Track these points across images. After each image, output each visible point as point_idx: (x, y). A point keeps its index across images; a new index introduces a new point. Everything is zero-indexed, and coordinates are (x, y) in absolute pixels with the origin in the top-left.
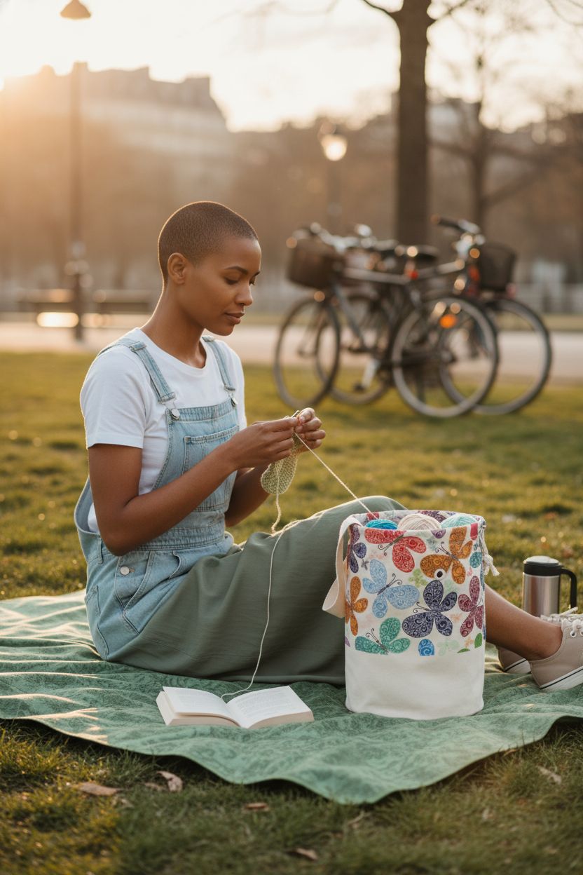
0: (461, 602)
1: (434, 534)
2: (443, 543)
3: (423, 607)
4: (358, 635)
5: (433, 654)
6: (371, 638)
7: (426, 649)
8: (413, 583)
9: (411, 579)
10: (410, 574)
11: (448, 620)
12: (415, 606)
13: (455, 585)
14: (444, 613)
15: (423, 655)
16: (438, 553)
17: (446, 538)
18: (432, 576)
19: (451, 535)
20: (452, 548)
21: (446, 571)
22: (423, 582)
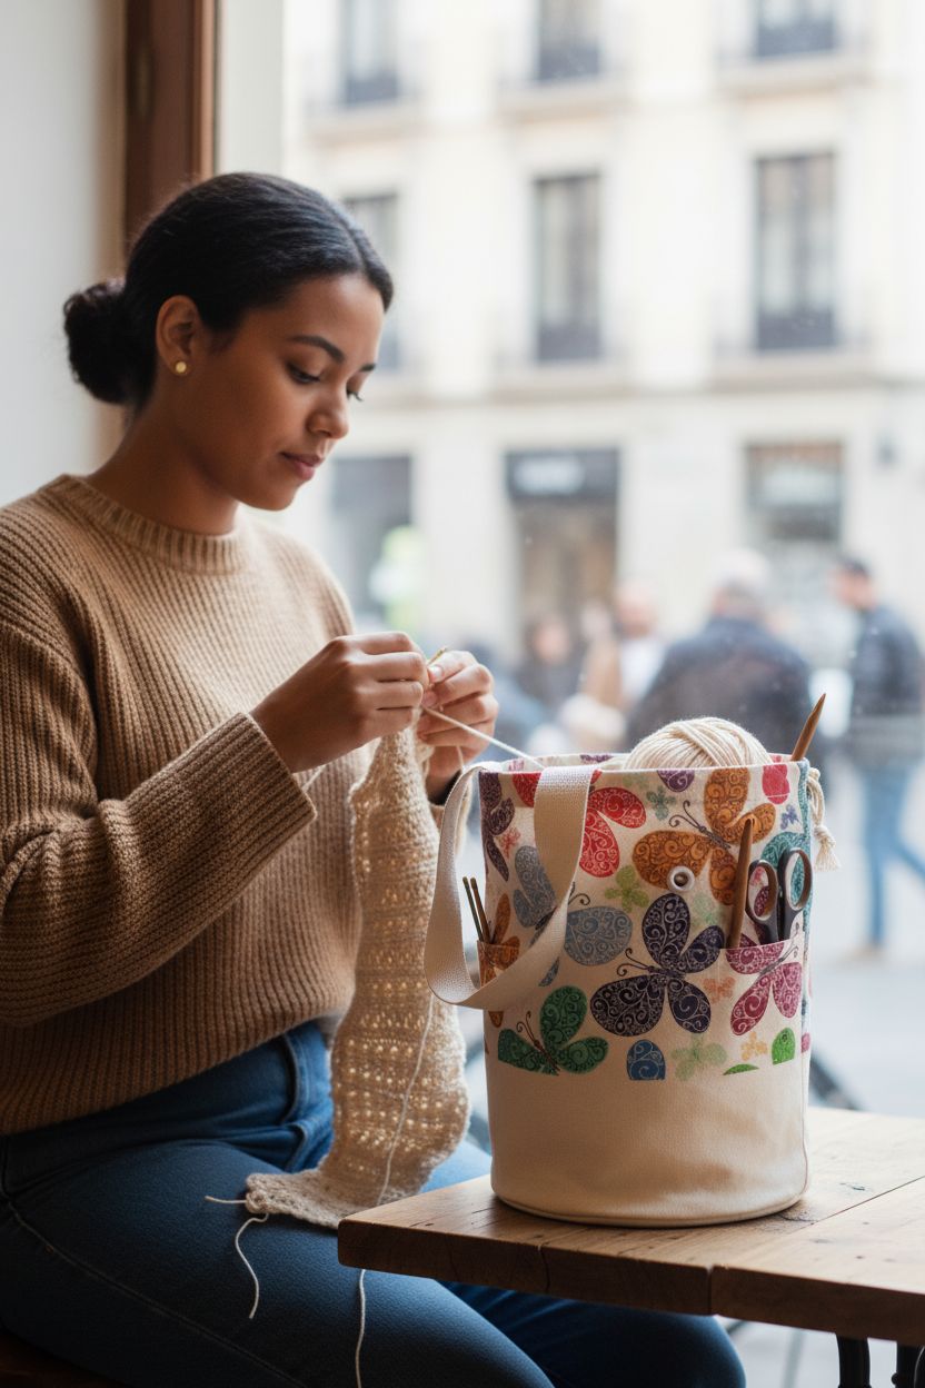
1: (665, 780)
2: (688, 803)
4: (502, 1028)
5: (662, 1076)
6: (524, 1035)
7: (644, 1066)
8: (617, 903)
9: (609, 894)
10: (610, 882)
11: (700, 993)
14: (690, 978)
15: (637, 1078)
16: (678, 829)
17: (696, 792)
18: (663, 883)
19: (707, 786)
20: (711, 816)
21: (696, 873)
22: (641, 898)
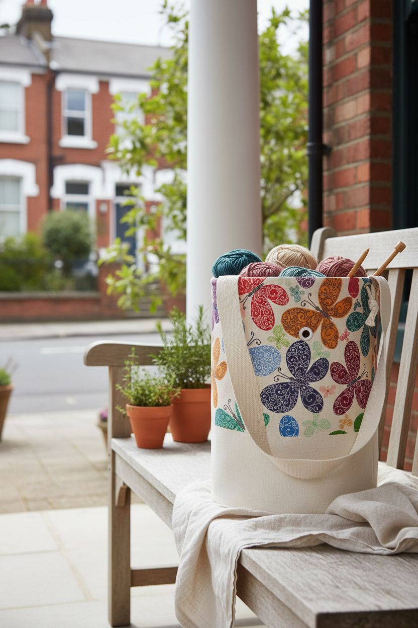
0: (332, 371)
1: (300, 283)
2: (310, 294)
3: (285, 374)
5: (297, 434)
6: (228, 412)
7: (289, 429)
8: (273, 344)
9: (270, 339)
10: (270, 333)
11: (317, 393)
12: (276, 373)
13: (326, 349)
15: (285, 435)
16: (305, 307)
17: (315, 289)
18: (296, 335)
19: (321, 287)
20: (322, 302)
21: (313, 331)
22: (286, 343)
